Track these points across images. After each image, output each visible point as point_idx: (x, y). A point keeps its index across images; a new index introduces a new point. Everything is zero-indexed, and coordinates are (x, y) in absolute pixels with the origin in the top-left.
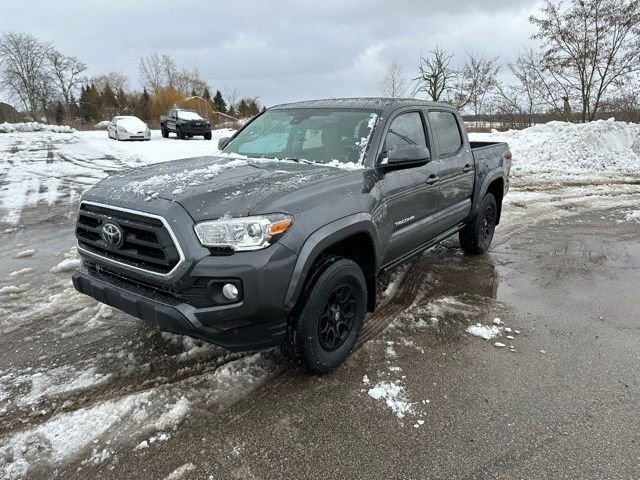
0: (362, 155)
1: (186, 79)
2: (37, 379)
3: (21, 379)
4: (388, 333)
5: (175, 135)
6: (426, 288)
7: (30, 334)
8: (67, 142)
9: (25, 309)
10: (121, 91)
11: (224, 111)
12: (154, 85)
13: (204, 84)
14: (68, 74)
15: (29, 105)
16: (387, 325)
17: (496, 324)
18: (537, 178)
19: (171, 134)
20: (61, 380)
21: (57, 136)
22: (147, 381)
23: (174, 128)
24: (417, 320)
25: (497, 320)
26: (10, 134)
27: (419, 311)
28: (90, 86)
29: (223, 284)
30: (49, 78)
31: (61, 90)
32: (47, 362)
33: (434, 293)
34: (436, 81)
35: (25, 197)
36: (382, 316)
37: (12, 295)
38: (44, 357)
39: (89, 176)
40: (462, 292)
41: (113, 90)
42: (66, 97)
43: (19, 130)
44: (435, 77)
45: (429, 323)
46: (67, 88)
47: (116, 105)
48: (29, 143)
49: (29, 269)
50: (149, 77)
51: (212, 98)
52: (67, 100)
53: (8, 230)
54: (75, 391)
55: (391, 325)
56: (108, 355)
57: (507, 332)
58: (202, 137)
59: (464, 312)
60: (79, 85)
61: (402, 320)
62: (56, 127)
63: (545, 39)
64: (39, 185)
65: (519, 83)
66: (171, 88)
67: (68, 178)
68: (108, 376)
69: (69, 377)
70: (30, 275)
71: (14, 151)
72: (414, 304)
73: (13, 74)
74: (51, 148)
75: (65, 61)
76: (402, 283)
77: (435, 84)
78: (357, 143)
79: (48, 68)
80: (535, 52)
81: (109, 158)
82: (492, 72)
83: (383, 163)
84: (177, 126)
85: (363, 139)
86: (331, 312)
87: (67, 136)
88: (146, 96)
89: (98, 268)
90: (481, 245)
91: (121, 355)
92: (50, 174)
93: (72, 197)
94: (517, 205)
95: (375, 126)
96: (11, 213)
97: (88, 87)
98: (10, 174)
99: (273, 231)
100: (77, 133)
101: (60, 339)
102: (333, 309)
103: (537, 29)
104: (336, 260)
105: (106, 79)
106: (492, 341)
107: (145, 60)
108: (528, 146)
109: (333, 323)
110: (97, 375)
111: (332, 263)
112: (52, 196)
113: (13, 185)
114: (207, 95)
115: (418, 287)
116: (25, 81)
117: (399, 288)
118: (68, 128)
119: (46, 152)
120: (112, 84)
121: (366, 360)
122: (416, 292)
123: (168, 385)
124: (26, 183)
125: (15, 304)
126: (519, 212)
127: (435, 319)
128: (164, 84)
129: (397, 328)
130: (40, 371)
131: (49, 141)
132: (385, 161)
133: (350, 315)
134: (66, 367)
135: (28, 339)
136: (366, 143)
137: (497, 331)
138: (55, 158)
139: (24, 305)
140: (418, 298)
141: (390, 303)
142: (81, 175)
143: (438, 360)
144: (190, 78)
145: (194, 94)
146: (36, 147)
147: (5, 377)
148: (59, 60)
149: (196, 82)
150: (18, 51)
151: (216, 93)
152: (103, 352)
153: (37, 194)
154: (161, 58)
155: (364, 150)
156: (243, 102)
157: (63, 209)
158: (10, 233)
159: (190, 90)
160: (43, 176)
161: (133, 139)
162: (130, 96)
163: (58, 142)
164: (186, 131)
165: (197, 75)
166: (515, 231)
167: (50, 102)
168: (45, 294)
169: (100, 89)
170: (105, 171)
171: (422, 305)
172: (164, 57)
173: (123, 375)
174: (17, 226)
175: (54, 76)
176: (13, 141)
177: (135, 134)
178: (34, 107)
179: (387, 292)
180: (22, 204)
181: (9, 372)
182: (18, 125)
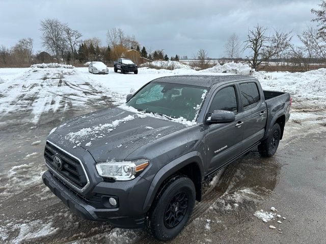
0: (196, 115)
1: (129, 41)
2: (24, 227)
3: (16, 226)
4: (208, 212)
5: (120, 71)
6: (235, 181)
7: (27, 196)
8: (70, 74)
9: (28, 179)
10: (98, 47)
11: (146, 57)
12: (113, 43)
13: (136, 43)
14: (73, 38)
15: (55, 54)
16: (208, 208)
17: (272, 211)
18: (310, 103)
19: (118, 71)
20: (34, 230)
21: (66, 70)
22: (75, 235)
23: (120, 68)
24: (226, 205)
25: (273, 208)
26: (45, 69)
27: (229, 198)
28: (84, 44)
29: (109, 198)
30: (65, 40)
31: (70, 46)
32: (31, 216)
33: (239, 185)
34: (256, 43)
35: (44, 107)
36: (207, 200)
37: (24, 170)
38: (29, 212)
39: (75, 95)
40: (255, 185)
41: (94, 46)
42: (72, 49)
43: (49, 67)
44: (257, 40)
45: (233, 207)
46: (72, 45)
47: (95, 54)
48: (52, 74)
49: (36, 153)
50: (111, 40)
51: (141, 50)
52: (73, 51)
53: (32, 128)
54: (39, 238)
55: (211, 208)
56: (60, 214)
57: (278, 217)
58: (133, 73)
59: (255, 200)
60: (78, 44)
61: (218, 203)
62: (66, 66)
63: (320, 21)
64: (51, 99)
65: (303, 45)
66: (121, 45)
67: (66, 96)
68: (57, 229)
69: (38, 228)
70: (36, 157)
71: (45, 79)
72: (226, 193)
73: (49, 38)
74: (62, 77)
75: (72, 32)
76: (222, 176)
77: (256, 44)
78: (194, 108)
79: (64, 35)
80: (313, 29)
81: (87, 84)
82: (288, 39)
83: (208, 120)
84: (121, 67)
85: (198, 106)
86: (173, 207)
87: (70, 70)
88: (109, 49)
89: (54, 175)
90: (270, 152)
91: (66, 215)
92: (58, 93)
93: (65, 108)
94: (296, 122)
95: (205, 98)
96: (36, 117)
97: (82, 45)
98: (40, 92)
99: (137, 170)
100: (75, 69)
101: (40, 201)
102: (174, 205)
103: (315, 16)
104: (176, 179)
105: (91, 41)
106: (268, 223)
107: (110, 31)
108: (306, 82)
109: (174, 213)
110: (51, 228)
111: (174, 181)
112: (56, 107)
113: (40, 99)
114: (138, 49)
115: (231, 180)
116: (54, 42)
117: (220, 179)
118: (71, 66)
119: (59, 80)
120: (93, 43)
121: (193, 232)
122: (229, 183)
123: (84, 239)
124: (46, 98)
125: (24, 176)
126: (297, 127)
127: (236, 205)
128: (118, 43)
129: (214, 209)
130: (26, 223)
131: (61, 73)
132: (209, 119)
133: (185, 206)
134: (38, 221)
135: (25, 199)
136: (199, 108)
137: (272, 217)
138: (62, 84)
139: (28, 176)
140: (230, 187)
141: (213, 190)
142: (72, 94)
143: (234, 236)
144: (131, 40)
145: (132, 48)
146: (55, 77)
147: (9, 224)
148: (70, 32)
149: (133, 42)
150: (52, 28)
151: (142, 48)
152: (58, 212)
153: (50, 105)
154: (117, 30)
155: (198, 112)
156: (156, 52)
157: (60, 115)
158: (32, 129)
159: (130, 46)
160: (55, 95)
161: (100, 73)
162: (101, 49)
163: (65, 74)
164: (126, 70)
165: (134, 39)
166: (293, 141)
167: (65, 52)
168: (39, 170)
169: (88, 45)
170: (84, 92)
171: (231, 193)
172: (119, 30)
173: (64, 229)
174: (37, 125)
175: (67, 40)
176: (45, 73)
177: (101, 71)
178: (58, 54)
179: (212, 183)
180: (41, 112)
181: (11, 221)
182: (49, 64)
